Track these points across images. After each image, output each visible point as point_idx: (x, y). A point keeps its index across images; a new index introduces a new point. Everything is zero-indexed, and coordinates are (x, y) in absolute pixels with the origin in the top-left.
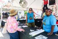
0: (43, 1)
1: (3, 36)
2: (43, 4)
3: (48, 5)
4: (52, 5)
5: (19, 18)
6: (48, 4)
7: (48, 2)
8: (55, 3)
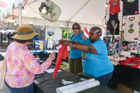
0: (106, 6)
2: (108, 13)
3: (120, 15)
4: (131, 16)
5: (48, 47)
6: (121, 12)
7: (121, 8)
8: (138, 10)
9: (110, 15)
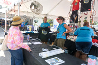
0: (71, 5)
1: (5, 56)
2: (72, 10)
3: (79, 11)
9: (73, 11)
